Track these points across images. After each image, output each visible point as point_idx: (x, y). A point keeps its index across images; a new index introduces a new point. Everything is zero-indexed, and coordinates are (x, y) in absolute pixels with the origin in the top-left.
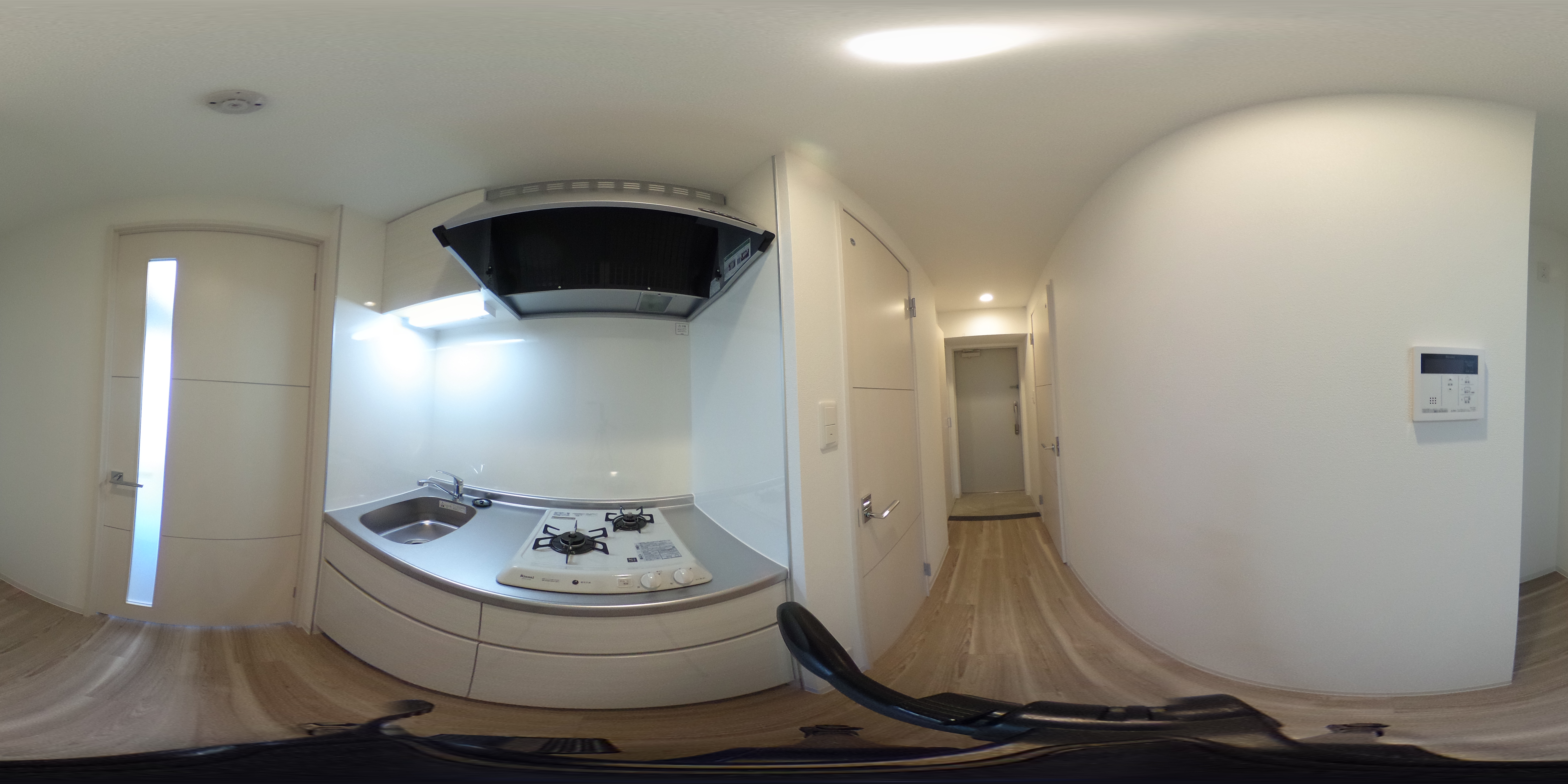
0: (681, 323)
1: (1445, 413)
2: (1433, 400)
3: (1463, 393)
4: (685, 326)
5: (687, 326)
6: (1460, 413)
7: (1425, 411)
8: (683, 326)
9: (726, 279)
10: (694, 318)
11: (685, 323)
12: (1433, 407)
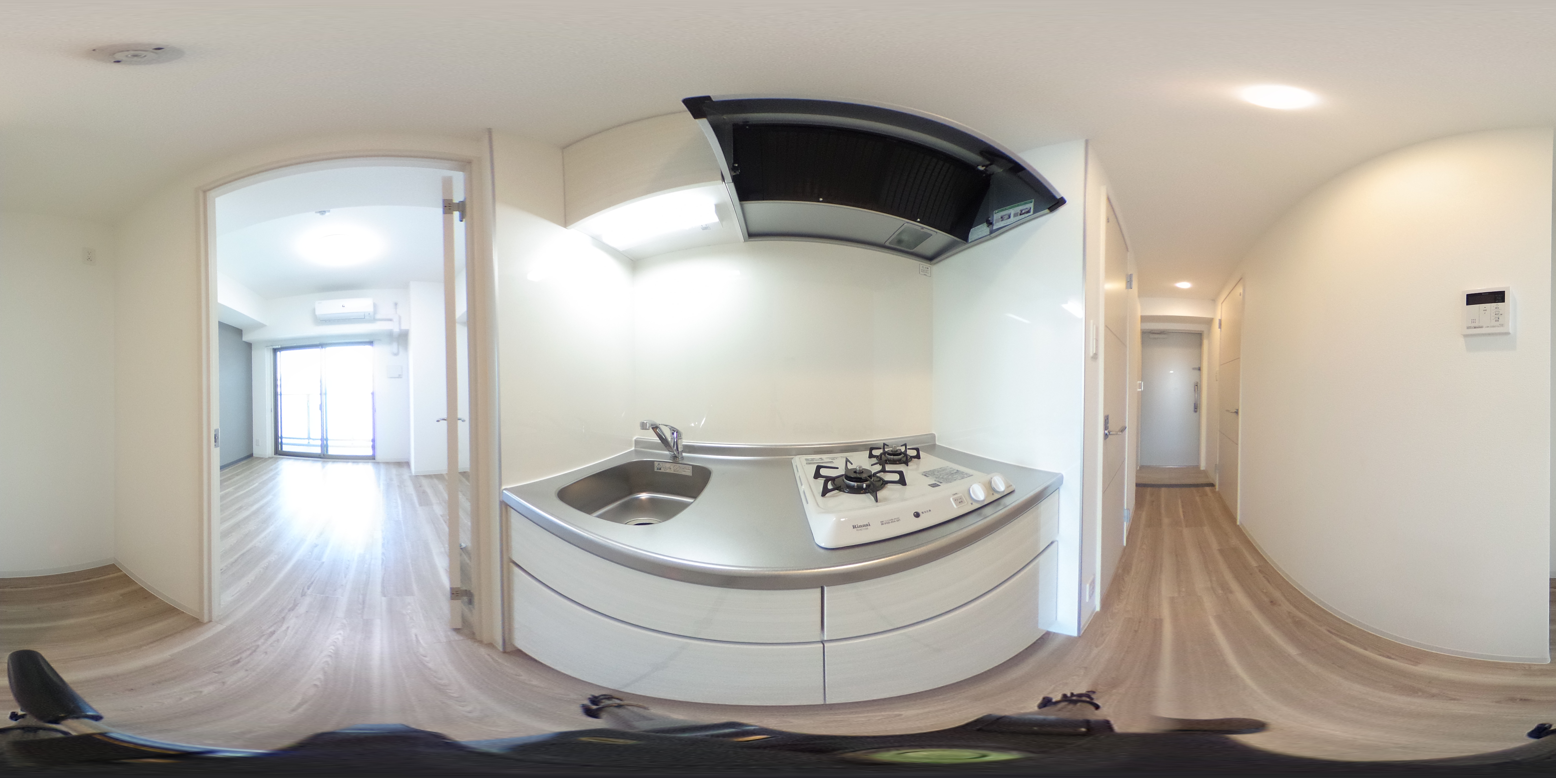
0: (924, 264)
1: (1481, 329)
2: (1473, 321)
3: (1494, 315)
4: (928, 268)
5: (929, 268)
6: (1492, 328)
7: (1468, 328)
8: (926, 268)
9: (995, 228)
10: (937, 263)
11: (928, 265)
12: (1473, 325)
